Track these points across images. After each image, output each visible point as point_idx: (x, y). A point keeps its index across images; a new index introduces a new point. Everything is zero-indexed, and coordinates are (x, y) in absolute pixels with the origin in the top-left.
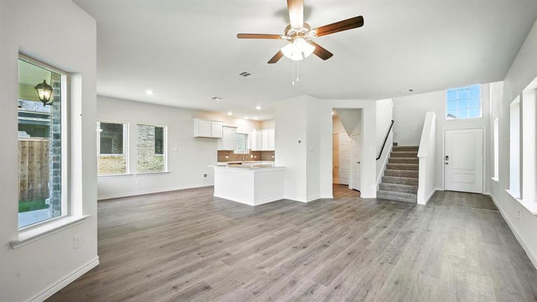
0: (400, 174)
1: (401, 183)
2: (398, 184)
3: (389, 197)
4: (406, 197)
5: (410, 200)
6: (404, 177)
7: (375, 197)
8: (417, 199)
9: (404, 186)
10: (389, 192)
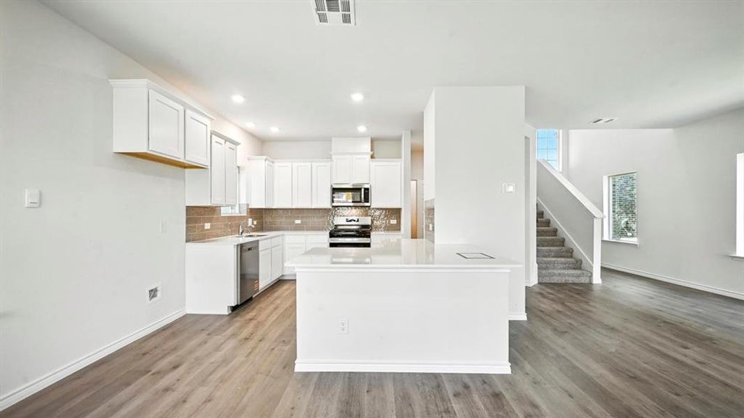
5: (583, 280)
7: (537, 282)
8: (591, 277)
9: (563, 260)
10: (550, 271)
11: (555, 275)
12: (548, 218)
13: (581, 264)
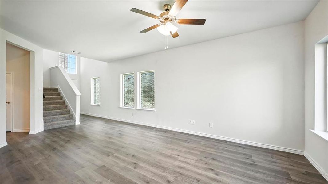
0: (51, 109)
1: (56, 115)
2: (54, 115)
3: (55, 127)
4: (68, 123)
5: (71, 124)
6: (54, 110)
7: (43, 130)
8: (75, 122)
9: (62, 116)
10: (54, 122)
11: (55, 124)
12: (62, 96)
13: (72, 117)
